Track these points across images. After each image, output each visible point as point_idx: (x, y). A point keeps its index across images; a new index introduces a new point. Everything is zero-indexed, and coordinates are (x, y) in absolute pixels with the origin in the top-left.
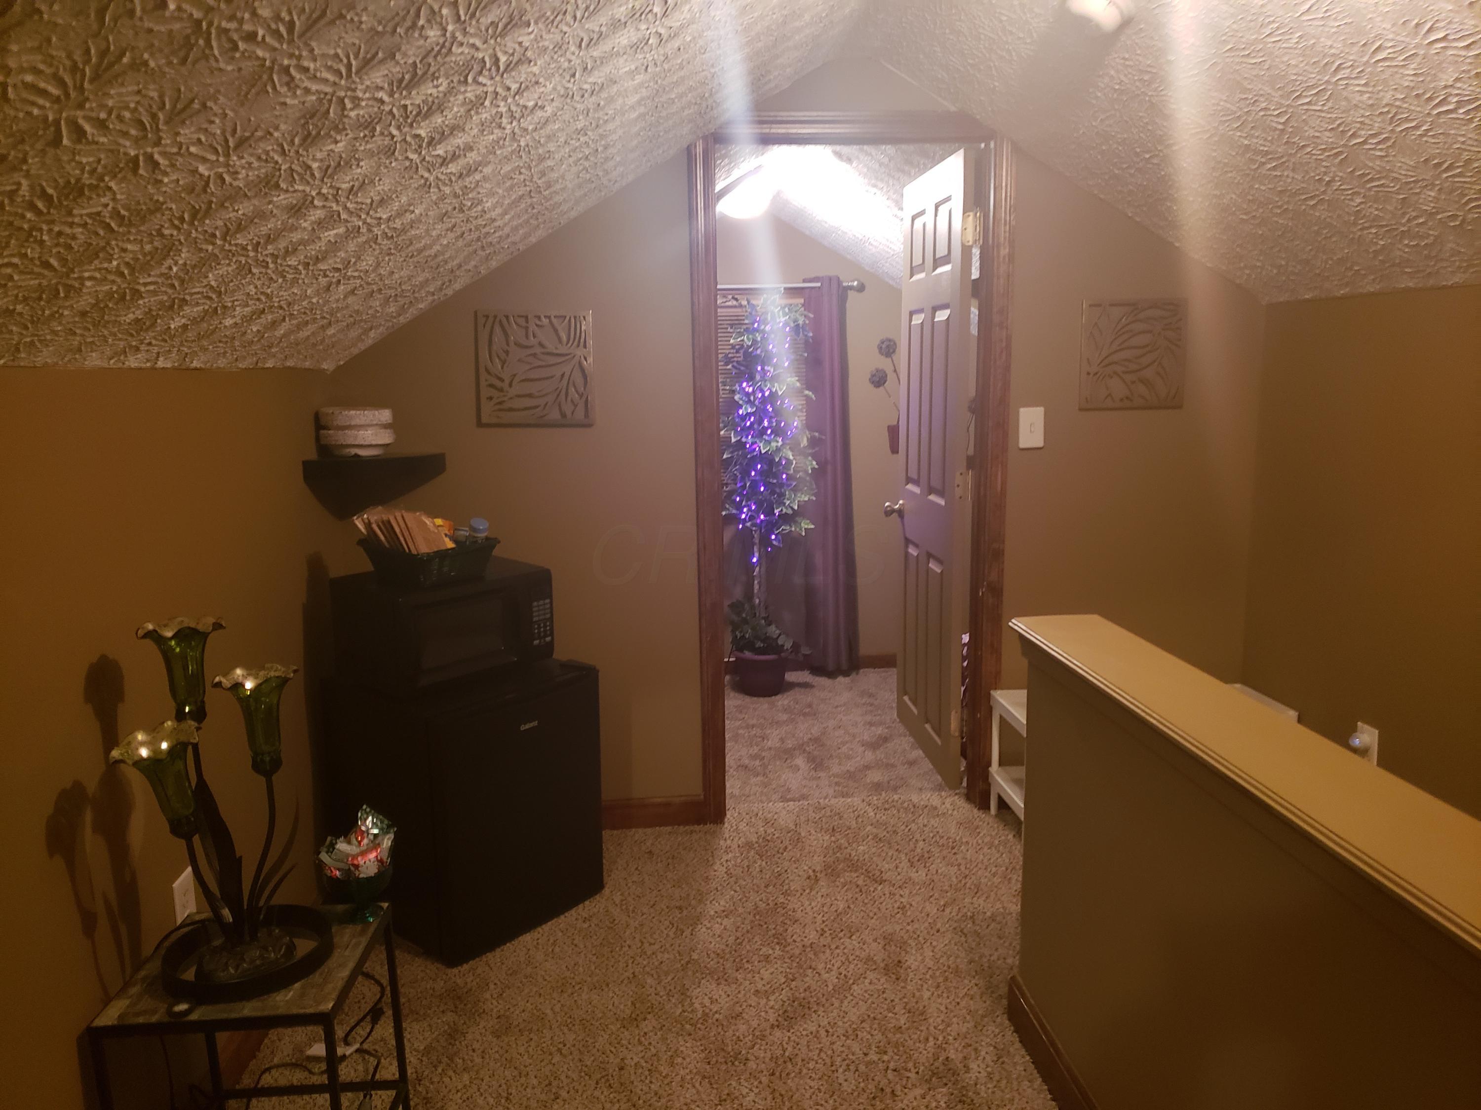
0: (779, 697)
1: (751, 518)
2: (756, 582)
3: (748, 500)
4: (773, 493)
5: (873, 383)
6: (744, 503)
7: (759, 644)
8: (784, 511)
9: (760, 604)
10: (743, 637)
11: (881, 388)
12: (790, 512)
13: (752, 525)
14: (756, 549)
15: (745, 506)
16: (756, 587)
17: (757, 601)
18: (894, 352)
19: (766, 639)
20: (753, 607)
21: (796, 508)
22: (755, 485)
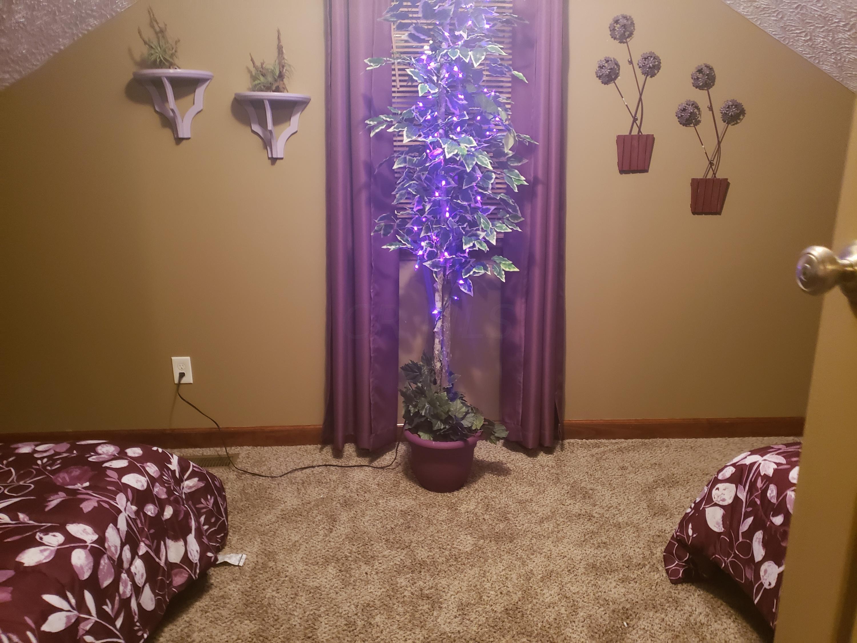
0: (462, 493)
1: (432, 255)
2: (437, 341)
3: (428, 230)
4: (462, 220)
5: (599, 77)
6: (422, 235)
7: (439, 425)
8: (478, 246)
9: (442, 369)
10: (417, 414)
11: (612, 85)
12: (485, 248)
13: (434, 265)
14: (438, 297)
15: (424, 239)
16: (437, 346)
17: (438, 365)
18: (631, 35)
19: (448, 419)
20: (432, 371)
21: (494, 242)
22: (437, 207)
